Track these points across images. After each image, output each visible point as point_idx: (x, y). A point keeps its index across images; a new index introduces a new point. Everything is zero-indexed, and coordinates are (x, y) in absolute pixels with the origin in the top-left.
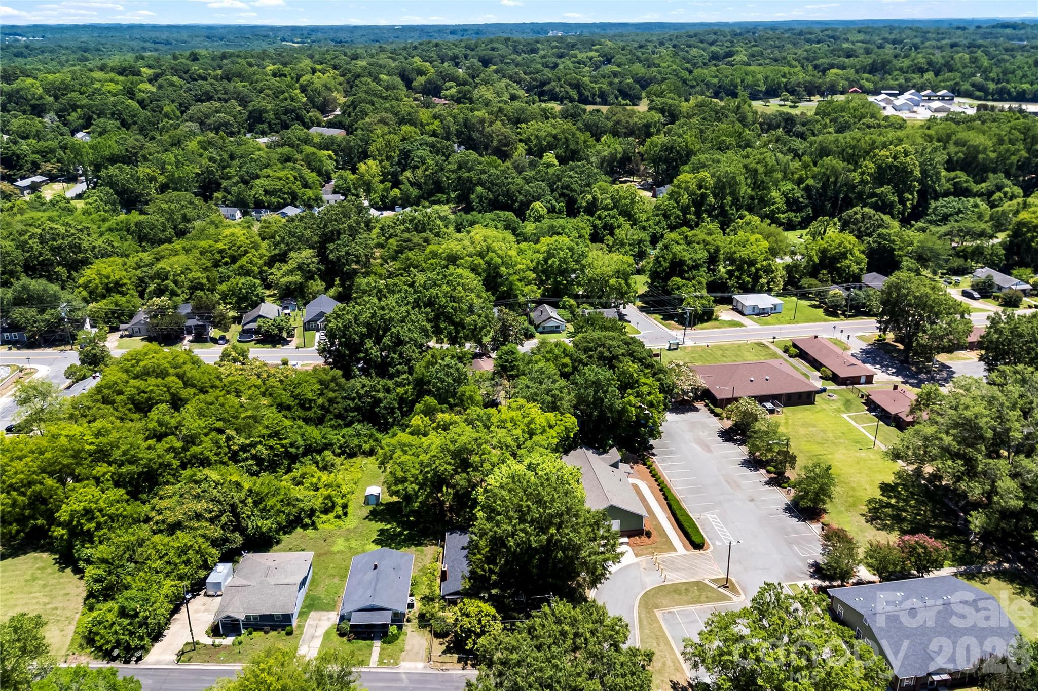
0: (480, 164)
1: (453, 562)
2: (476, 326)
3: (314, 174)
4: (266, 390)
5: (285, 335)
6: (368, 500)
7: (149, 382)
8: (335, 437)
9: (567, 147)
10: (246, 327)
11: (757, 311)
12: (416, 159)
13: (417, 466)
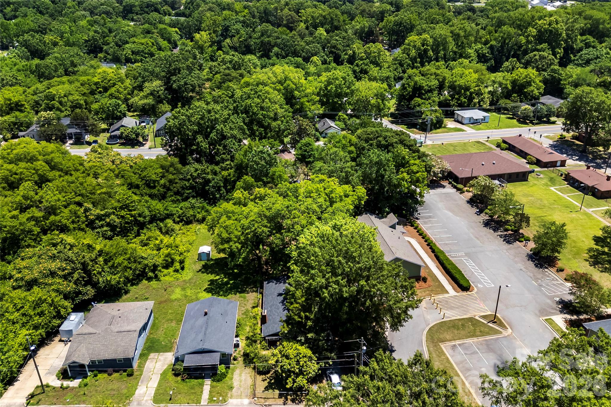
0: (276, 32)
1: (271, 307)
2: (279, 128)
3: (166, 42)
4: (119, 173)
5: (141, 139)
6: (200, 256)
7: (20, 166)
8: (175, 209)
9: (332, 24)
10: (112, 134)
11: (472, 121)
12: (233, 31)
13: (240, 229)
